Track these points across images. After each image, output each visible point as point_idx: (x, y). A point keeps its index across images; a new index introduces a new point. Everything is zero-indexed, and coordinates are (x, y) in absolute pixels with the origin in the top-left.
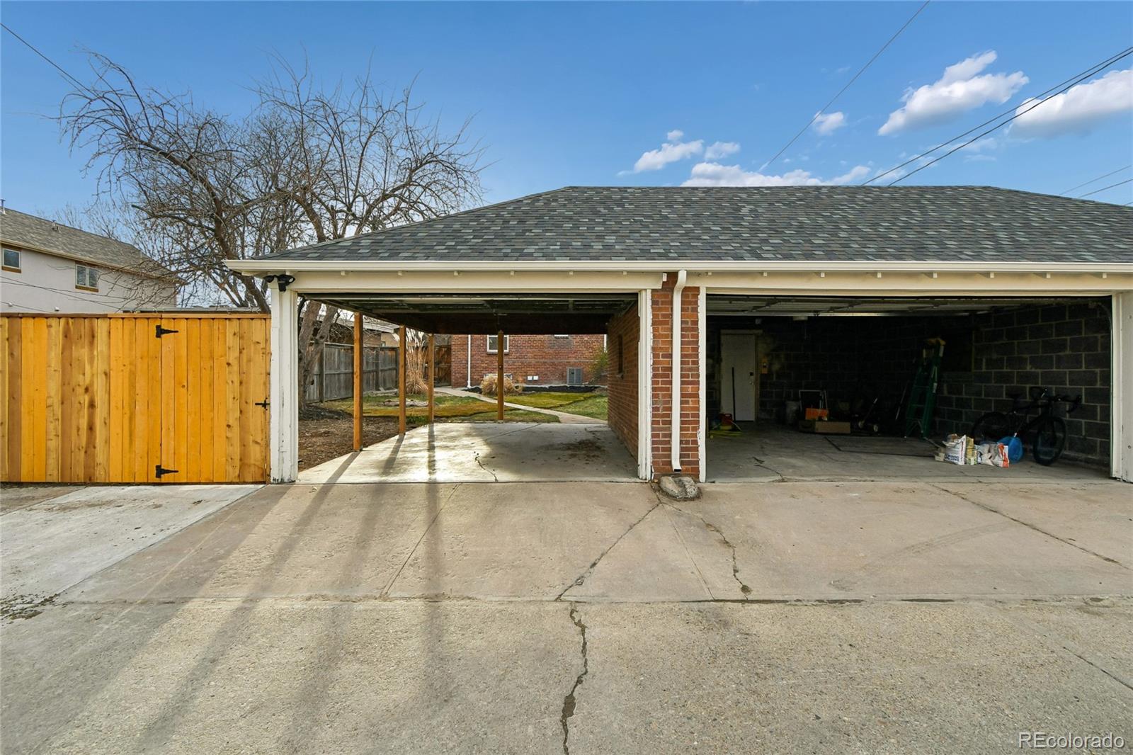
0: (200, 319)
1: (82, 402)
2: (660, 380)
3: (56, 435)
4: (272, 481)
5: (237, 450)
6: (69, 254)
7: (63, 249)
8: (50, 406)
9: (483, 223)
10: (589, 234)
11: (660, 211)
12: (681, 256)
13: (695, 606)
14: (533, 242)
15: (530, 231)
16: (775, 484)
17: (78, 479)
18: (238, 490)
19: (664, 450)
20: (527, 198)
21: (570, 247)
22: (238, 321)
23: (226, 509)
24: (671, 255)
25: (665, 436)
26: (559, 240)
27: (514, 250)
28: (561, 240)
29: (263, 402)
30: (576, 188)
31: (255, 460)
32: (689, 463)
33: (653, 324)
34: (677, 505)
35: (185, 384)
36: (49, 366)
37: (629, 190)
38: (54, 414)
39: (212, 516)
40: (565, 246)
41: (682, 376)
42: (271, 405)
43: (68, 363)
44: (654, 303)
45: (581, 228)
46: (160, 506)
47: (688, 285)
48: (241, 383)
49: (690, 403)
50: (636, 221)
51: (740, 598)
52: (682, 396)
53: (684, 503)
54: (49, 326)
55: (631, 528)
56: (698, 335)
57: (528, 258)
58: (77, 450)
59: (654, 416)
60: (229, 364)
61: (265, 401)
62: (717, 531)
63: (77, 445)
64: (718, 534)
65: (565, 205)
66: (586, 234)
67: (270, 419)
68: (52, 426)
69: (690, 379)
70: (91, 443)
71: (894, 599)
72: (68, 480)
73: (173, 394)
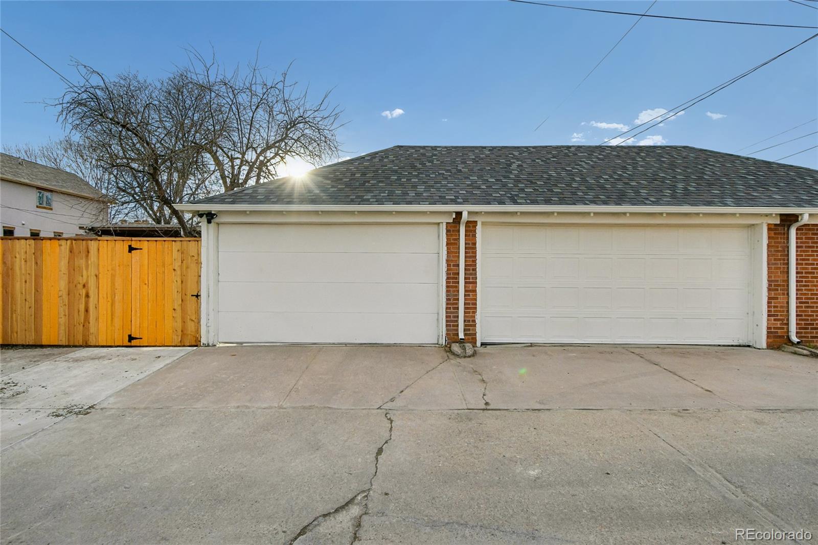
0: (156, 241)
1: (81, 294)
2: (451, 281)
3: (64, 315)
4: (202, 345)
5: (179, 325)
6: (32, 183)
7: (28, 179)
8: (61, 296)
9: (338, 175)
10: (407, 185)
11: (457, 166)
12: (466, 201)
13: (456, 411)
14: (370, 190)
15: (368, 182)
16: (525, 348)
17: (78, 343)
18: (181, 350)
19: (454, 326)
20: (368, 155)
21: (394, 195)
22: (180, 242)
23: (177, 361)
24: (458, 200)
25: (454, 317)
26: (386, 189)
27: (358, 197)
28: (388, 189)
29: (196, 294)
30: (402, 147)
31: (191, 332)
32: (470, 335)
33: (447, 245)
34: (459, 360)
35: (147, 283)
36: (60, 271)
37: (438, 149)
38: (63, 302)
39: (169, 366)
40: (391, 193)
41: (465, 278)
42: (202, 296)
43: (72, 269)
44: (448, 231)
45: (402, 180)
46: (136, 359)
47: (470, 220)
48: (182, 282)
49: (471, 296)
50: (440, 174)
51: (482, 408)
52: (466, 291)
53: (463, 359)
54: (60, 245)
55: (427, 372)
56: (476, 252)
57: (366, 203)
58: (78, 324)
59: (447, 304)
60: (174, 270)
61: (198, 294)
62: (480, 375)
63: (78, 322)
64: (480, 376)
65: (393, 161)
66: (405, 185)
67: (201, 305)
68: (62, 309)
69: (471, 280)
70: (87, 319)
71: (570, 409)
72: (72, 344)
73: (139, 289)
